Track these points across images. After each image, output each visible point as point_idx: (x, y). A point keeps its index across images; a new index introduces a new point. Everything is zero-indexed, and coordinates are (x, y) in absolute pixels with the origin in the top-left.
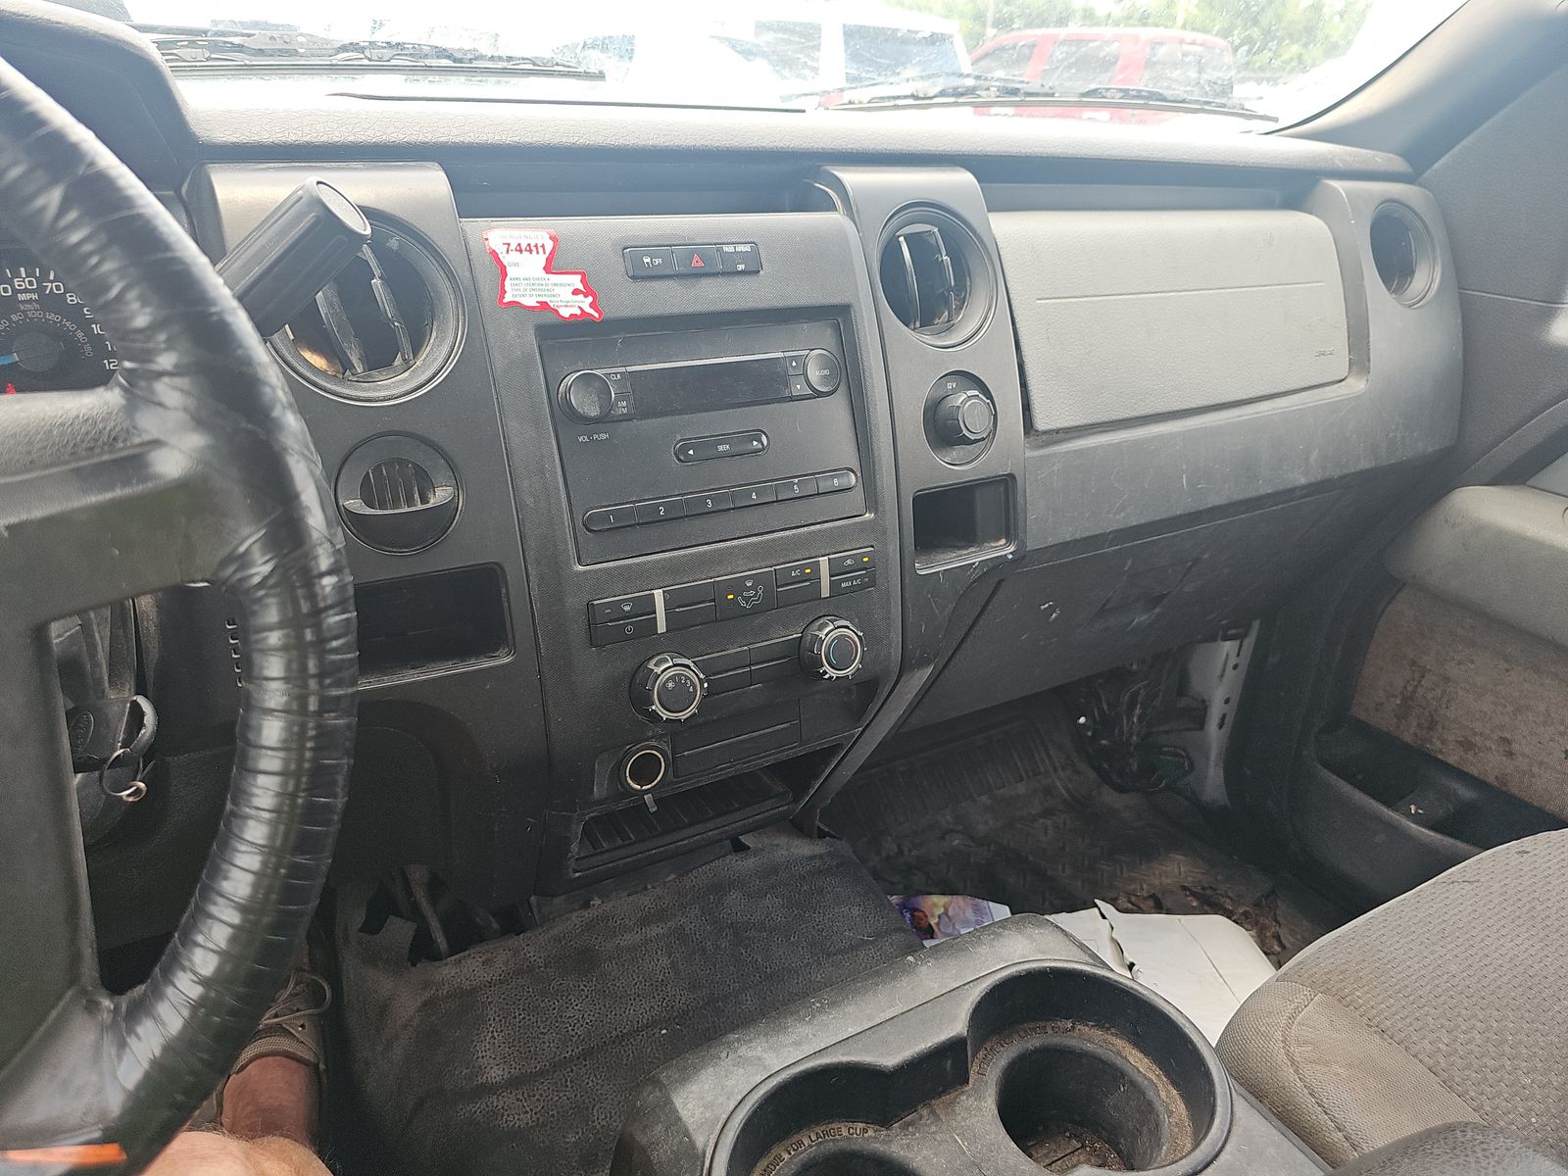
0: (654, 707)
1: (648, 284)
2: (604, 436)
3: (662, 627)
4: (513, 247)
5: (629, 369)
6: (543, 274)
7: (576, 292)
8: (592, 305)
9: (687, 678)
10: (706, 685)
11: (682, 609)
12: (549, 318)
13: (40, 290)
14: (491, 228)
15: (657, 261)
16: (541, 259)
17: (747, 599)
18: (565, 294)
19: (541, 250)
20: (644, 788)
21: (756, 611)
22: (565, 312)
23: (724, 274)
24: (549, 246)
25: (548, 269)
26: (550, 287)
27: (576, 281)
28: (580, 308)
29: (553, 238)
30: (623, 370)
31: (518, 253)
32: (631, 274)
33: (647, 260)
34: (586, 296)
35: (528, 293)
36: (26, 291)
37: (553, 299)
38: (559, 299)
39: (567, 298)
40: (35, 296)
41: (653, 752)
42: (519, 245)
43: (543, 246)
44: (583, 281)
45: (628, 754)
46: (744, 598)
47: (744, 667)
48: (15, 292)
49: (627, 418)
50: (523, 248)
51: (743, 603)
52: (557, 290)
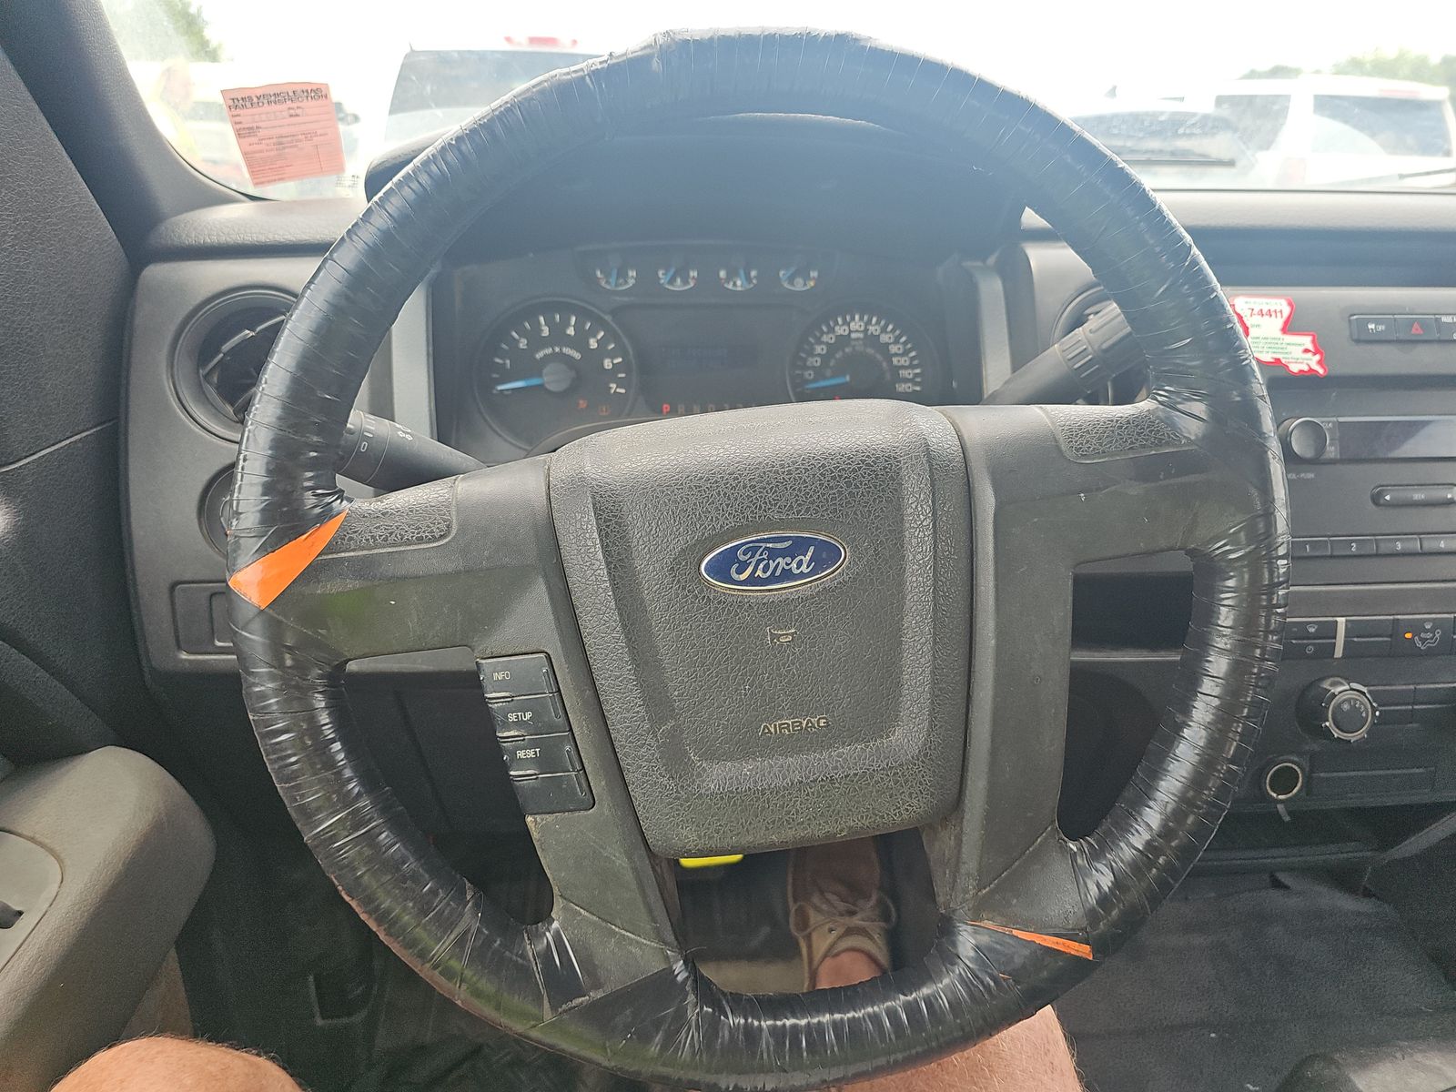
0: (1327, 724)
1: (1369, 347)
2: (1310, 476)
3: (1339, 653)
4: (1256, 311)
5: (1341, 419)
6: (1279, 334)
7: (1306, 351)
8: (1320, 363)
9: (1362, 703)
10: (1377, 713)
11: (1359, 639)
12: (1281, 373)
13: (866, 330)
14: (1238, 295)
15: (1381, 328)
16: (1279, 322)
17: (1423, 640)
18: (1297, 352)
19: (1279, 314)
20: (1280, 797)
21: (1430, 653)
22: (1295, 368)
23: (1440, 341)
24: (1287, 311)
25: (1285, 330)
26: (1284, 346)
27: (1307, 341)
28: (1308, 365)
29: (1290, 304)
30: (1335, 419)
31: (1260, 317)
32: (1355, 337)
33: (1371, 326)
34: (1315, 354)
35: (1265, 350)
36: (857, 331)
37: (1286, 356)
38: (1290, 356)
39: (1299, 355)
40: (861, 335)
41: (1294, 766)
42: (1261, 310)
43: (1281, 311)
44: (1314, 342)
45: (1274, 763)
46: (1421, 639)
47: (1408, 704)
48: (850, 332)
49: (1332, 462)
50: (1264, 313)
51: (1419, 644)
52: (1290, 348)
